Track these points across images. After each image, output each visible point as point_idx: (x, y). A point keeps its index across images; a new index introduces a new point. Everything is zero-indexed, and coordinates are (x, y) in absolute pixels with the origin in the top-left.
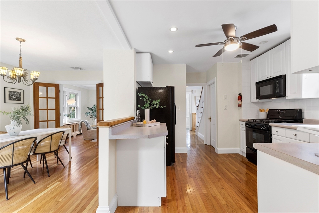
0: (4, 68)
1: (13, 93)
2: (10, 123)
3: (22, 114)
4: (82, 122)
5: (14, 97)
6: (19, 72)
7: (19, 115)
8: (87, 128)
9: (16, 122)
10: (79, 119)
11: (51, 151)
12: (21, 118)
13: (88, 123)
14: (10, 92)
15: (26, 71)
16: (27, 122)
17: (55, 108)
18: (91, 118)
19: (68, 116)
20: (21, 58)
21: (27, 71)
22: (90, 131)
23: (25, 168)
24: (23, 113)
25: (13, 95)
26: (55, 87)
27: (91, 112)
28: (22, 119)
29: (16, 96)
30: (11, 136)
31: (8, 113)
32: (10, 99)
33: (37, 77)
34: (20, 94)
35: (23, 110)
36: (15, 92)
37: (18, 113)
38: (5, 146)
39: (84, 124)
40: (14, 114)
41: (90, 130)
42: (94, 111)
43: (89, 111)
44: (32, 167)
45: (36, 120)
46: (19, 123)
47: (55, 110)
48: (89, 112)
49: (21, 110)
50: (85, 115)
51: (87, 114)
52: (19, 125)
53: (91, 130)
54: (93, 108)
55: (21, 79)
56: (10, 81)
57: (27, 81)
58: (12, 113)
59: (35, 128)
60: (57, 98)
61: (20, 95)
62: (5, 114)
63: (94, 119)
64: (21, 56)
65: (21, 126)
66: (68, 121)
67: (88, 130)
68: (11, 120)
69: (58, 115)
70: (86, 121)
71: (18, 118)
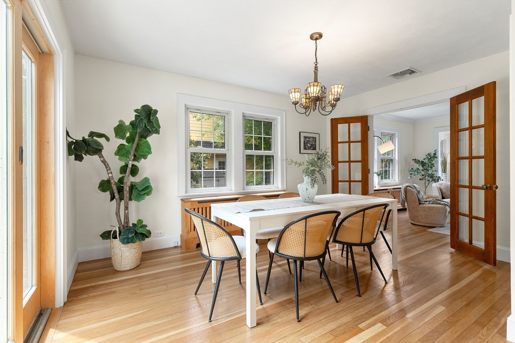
0: (296, 90)
1: (308, 139)
2: (302, 181)
3: (317, 166)
4: (408, 186)
5: (309, 145)
6: (314, 91)
7: (314, 168)
8: (419, 200)
9: (310, 179)
10: (397, 181)
11: (363, 242)
12: (316, 173)
13: (419, 189)
14: (305, 137)
15: (323, 90)
16: (324, 180)
17: (360, 160)
18: (420, 179)
19: (378, 175)
20: (316, 68)
21: (325, 88)
22: (424, 207)
23: (322, 264)
24: (319, 164)
25: (308, 142)
26: (362, 123)
27: (421, 168)
28: (317, 175)
29: (311, 143)
30: (304, 202)
31: (300, 165)
32: (305, 148)
33: (338, 95)
34: (314, 139)
35: (319, 159)
36: (311, 137)
37: (312, 164)
38: (295, 220)
39: (412, 191)
40: (307, 165)
41: (425, 205)
42: (427, 165)
43: (417, 166)
44: (331, 260)
45: (335, 179)
46: (314, 181)
47: (360, 163)
48: (418, 169)
49: (316, 159)
50: (408, 173)
51: (412, 171)
52: (314, 184)
53: (427, 205)
54: (426, 161)
55: (316, 106)
56: (304, 111)
57: (324, 108)
58: (306, 163)
59: (333, 192)
60: (365, 141)
61: (315, 141)
62: (297, 165)
63: (427, 182)
64: (316, 65)
65: (316, 186)
66: (379, 183)
67: (421, 206)
68: (304, 176)
69: (366, 172)
70: (415, 185)
71: (313, 172)
